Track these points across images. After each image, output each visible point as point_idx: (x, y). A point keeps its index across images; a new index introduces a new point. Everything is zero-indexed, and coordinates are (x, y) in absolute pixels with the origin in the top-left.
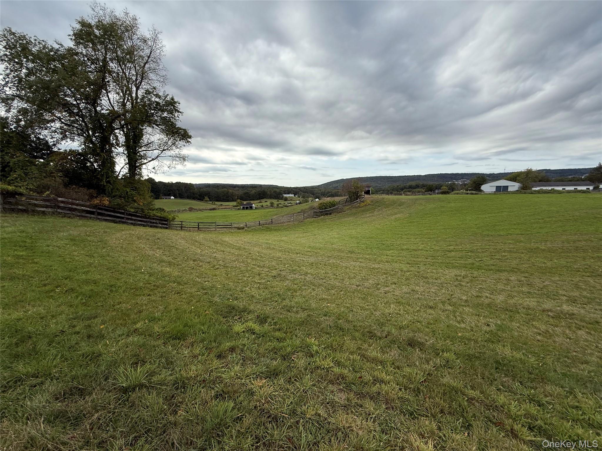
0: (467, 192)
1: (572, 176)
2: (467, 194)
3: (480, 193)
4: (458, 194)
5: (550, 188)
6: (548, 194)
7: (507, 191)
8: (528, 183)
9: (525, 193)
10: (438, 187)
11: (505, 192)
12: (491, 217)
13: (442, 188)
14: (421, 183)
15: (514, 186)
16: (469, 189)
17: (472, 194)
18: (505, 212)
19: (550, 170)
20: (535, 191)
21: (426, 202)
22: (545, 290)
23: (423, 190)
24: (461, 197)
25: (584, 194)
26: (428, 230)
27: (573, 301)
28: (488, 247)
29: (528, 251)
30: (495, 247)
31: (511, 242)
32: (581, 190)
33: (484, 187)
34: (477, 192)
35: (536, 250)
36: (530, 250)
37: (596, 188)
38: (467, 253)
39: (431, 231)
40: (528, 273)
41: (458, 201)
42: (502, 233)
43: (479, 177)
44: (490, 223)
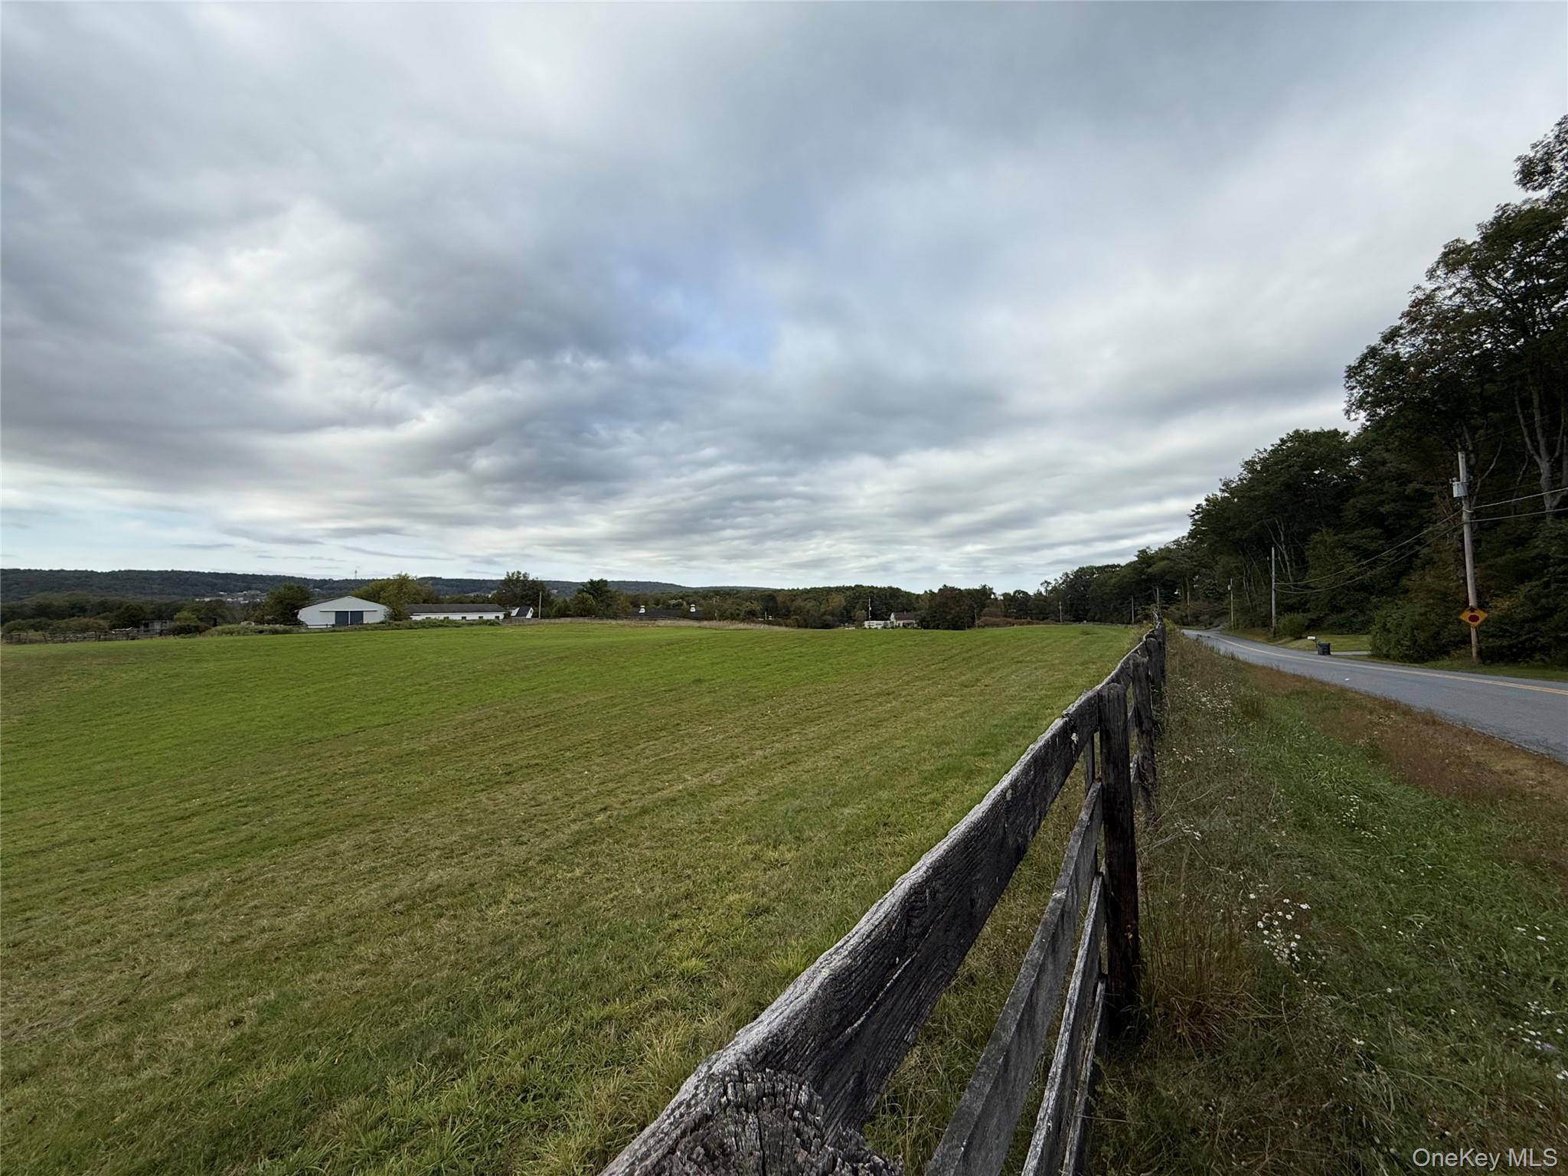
0: (260, 627)
1: (475, 594)
2: (261, 632)
3: (295, 628)
4: (231, 633)
5: (441, 616)
6: (440, 629)
7: (362, 624)
8: (402, 605)
9: (398, 627)
10: (163, 614)
11: (357, 627)
12: (321, 690)
13: (175, 617)
14: (98, 599)
15: (375, 612)
16: (266, 618)
17: (276, 632)
18: (353, 675)
19: (440, 578)
20: (416, 622)
21: (109, 664)
22: (405, 850)
23: (101, 622)
24: (239, 641)
25: (492, 627)
26: (113, 760)
27: (448, 853)
28: (306, 775)
29: (394, 765)
30: (324, 770)
31: (362, 748)
32: (488, 621)
33: (306, 615)
34: (287, 628)
35: (409, 758)
36: (397, 761)
37: (507, 616)
38: (242, 810)
39: (127, 763)
40: (382, 818)
41: (229, 655)
42: (345, 729)
43: (291, 588)
44: (317, 708)
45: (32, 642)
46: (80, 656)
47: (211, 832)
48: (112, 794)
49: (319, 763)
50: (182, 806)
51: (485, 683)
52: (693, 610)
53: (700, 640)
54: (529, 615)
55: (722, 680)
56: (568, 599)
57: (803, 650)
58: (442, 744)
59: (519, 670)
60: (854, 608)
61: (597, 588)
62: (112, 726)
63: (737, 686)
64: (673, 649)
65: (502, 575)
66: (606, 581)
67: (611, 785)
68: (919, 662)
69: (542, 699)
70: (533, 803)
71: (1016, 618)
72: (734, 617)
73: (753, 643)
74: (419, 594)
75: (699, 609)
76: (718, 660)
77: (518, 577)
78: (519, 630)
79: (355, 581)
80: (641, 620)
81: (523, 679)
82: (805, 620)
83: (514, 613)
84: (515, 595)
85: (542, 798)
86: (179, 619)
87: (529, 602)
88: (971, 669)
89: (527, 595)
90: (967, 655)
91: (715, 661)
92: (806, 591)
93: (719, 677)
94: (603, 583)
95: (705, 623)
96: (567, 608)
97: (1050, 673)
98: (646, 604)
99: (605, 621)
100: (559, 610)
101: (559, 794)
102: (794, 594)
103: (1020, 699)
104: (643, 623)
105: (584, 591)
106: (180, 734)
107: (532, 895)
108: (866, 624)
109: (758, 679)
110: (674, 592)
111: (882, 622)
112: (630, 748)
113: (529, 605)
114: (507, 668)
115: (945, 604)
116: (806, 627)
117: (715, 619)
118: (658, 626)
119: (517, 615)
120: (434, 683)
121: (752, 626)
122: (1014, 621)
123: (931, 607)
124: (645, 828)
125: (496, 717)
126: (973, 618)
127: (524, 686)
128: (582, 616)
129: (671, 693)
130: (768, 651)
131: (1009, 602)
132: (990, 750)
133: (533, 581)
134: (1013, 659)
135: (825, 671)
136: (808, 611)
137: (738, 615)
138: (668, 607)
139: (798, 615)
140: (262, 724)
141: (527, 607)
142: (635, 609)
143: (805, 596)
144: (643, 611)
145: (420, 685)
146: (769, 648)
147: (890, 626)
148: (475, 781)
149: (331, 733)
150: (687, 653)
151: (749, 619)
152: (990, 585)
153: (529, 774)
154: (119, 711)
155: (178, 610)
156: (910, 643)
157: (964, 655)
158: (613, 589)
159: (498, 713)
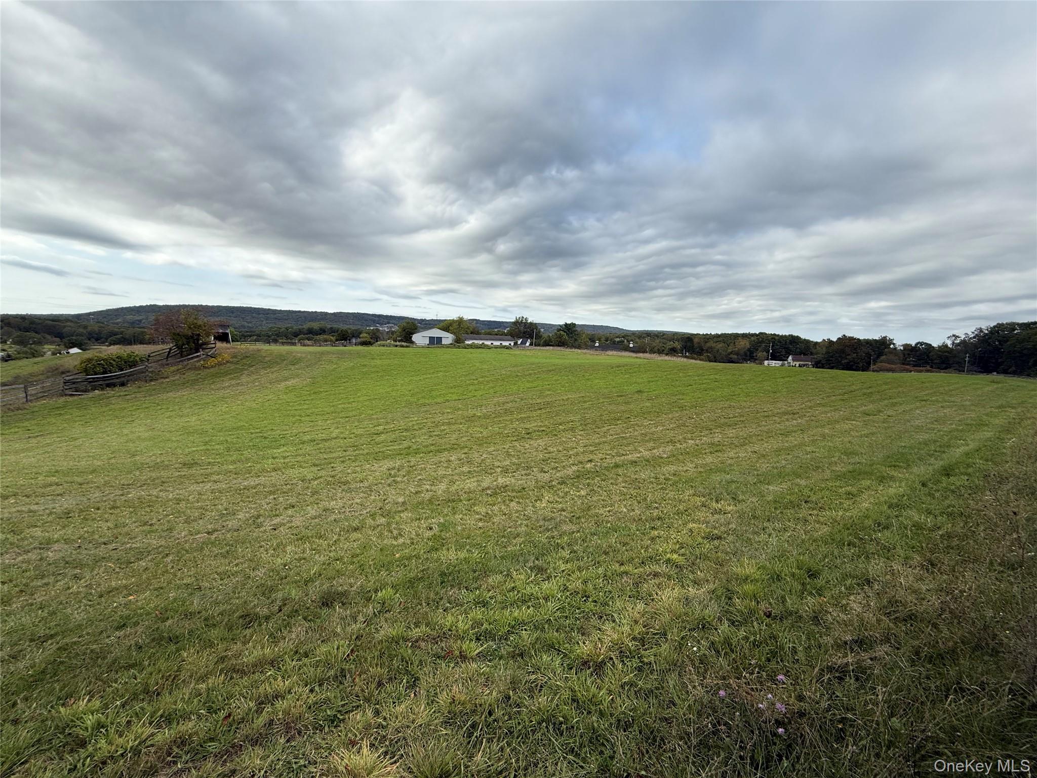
0: (396, 343)
2: (396, 346)
3: (411, 345)
4: (384, 346)
5: (481, 342)
6: (480, 349)
7: (442, 344)
8: (460, 334)
9: (459, 347)
10: (356, 334)
11: (440, 346)
12: (426, 378)
13: (361, 336)
14: (329, 326)
15: (448, 338)
16: (398, 338)
17: (402, 346)
18: (441, 371)
20: (468, 345)
21: (339, 357)
22: (483, 465)
23: (331, 337)
24: (388, 350)
25: (507, 350)
26: (345, 404)
27: (505, 471)
28: (425, 421)
29: (466, 421)
30: (433, 420)
31: (449, 411)
32: (505, 346)
33: (416, 338)
34: (408, 344)
35: (473, 418)
36: (467, 419)
37: (516, 344)
38: (401, 434)
39: (350, 406)
40: (467, 447)
41: (385, 357)
42: (439, 400)
43: (408, 323)
44: (425, 387)
45: (308, 346)
46: (328, 353)
47: (391, 442)
48: (347, 419)
49: (430, 416)
50: (376, 428)
51: (507, 382)
52: (631, 345)
53: (639, 365)
54: (528, 344)
55: (657, 392)
56: (551, 335)
57: (717, 377)
58: (489, 414)
59: (526, 376)
60: (757, 350)
61: (569, 329)
62: (342, 388)
63: (668, 397)
64: (620, 370)
65: (512, 319)
66: (575, 324)
67: (591, 448)
68: (821, 393)
69: (540, 393)
70: (545, 451)
71: (914, 366)
72: (660, 352)
73: (678, 370)
74: (469, 329)
75: (636, 345)
76: (653, 379)
77: (522, 320)
78: (523, 352)
79: (437, 320)
80: (597, 350)
81: (528, 381)
82: (715, 357)
83: (519, 342)
84: (520, 331)
85: (551, 449)
86: (363, 337)
87: (528, 336)
88: (873, 402)
89: (526, 332)
90: (868, 391)
91: (650, 379)
92: (717, 336)
93: (654, 390)
94: (574, 325)
95: (641, 355)
96: (550, 340)
97: (960, 412)
98: (599, 340)
99: (573, 350)
100: (545, 341)
101: (560, 449)
102: (707, 338)
103: (926, 429)
104: (598, 352)
105: (561, 330)
106: (369, 394)
107: (558, 499)
108: (766, 362)
109: (683, 394)
110: (619, 333)
111: (780, 362)
112: (599, 428)
113: (528, 338)
114: (519, 374)
115: (843, 351)
116: (715, 362)
117: (647, 352)
118: (608, 355)
119: (521, 344)
120: (481, 380)
121: (674, 359)
122: (912, 369)
123: (827, 353)
124: (620, 475)
125: (516, 402)
126: (869, 364)
127: (528, 385)
128: (559, 346)
129: (622, 398)
130: (689, 376)
131: (909, 352)
132: (901, 464)
133: (531, 323)
134: (916, 398)
135: (736, 393)
136: (718, 351)
137: (663, 351)
138: (614, 342)
139: (710, 353)
140: (402, 393)
141: (526, 339)
142: (592, 344)
143: (715, 339)
144: (597, 344)
145: (474, 380)
146: (689, 374)
147: (786, 365)
148: (510, 435)
149: (433, 401)
150: (630, 373)
151: (671, 354)
152: (890, 336)
153: (540, 435)
154: (345, 381)
155: (360, 333)
156: (811, 378)
157: (865, 391)
158: (579, 329)
159: (516, 399)
